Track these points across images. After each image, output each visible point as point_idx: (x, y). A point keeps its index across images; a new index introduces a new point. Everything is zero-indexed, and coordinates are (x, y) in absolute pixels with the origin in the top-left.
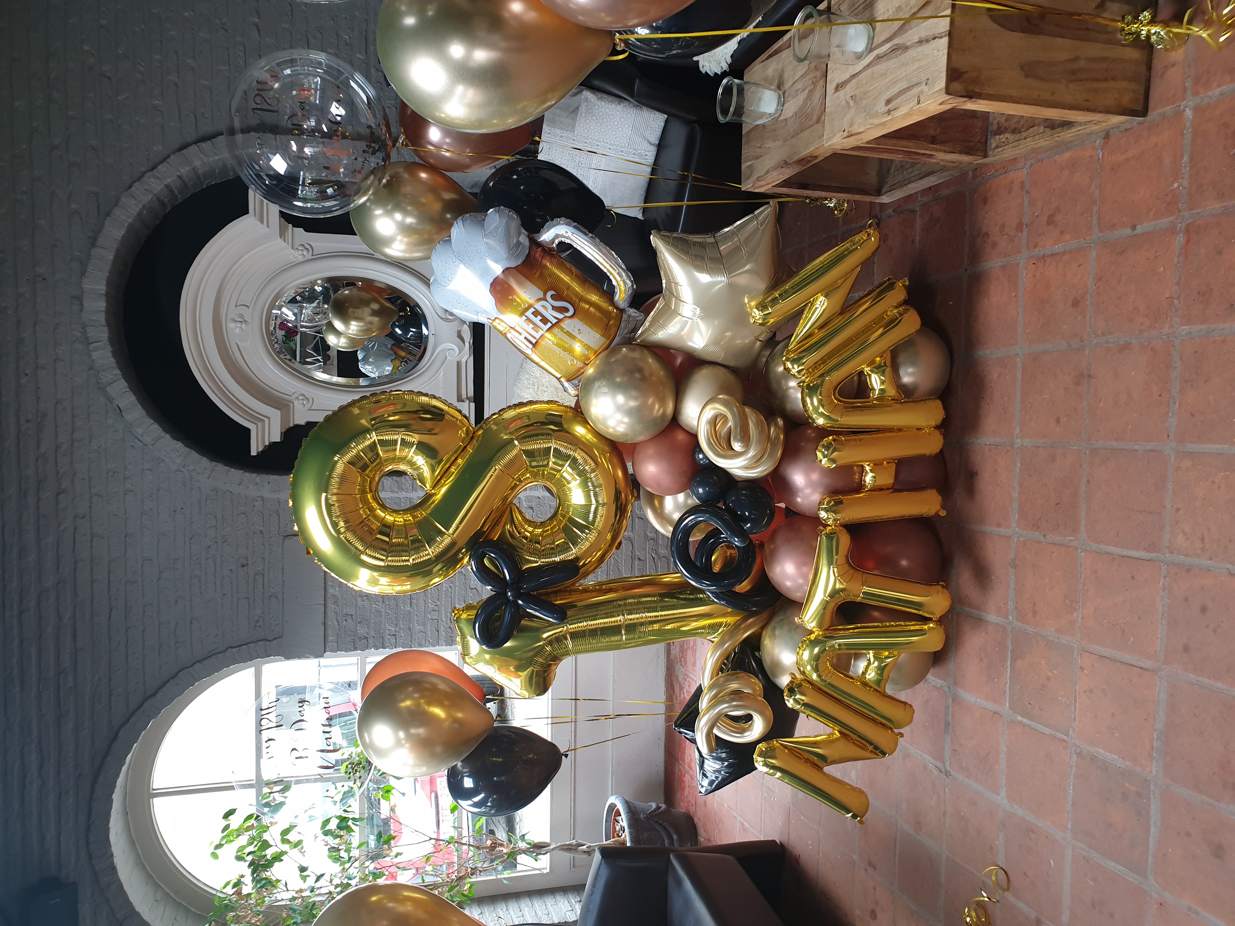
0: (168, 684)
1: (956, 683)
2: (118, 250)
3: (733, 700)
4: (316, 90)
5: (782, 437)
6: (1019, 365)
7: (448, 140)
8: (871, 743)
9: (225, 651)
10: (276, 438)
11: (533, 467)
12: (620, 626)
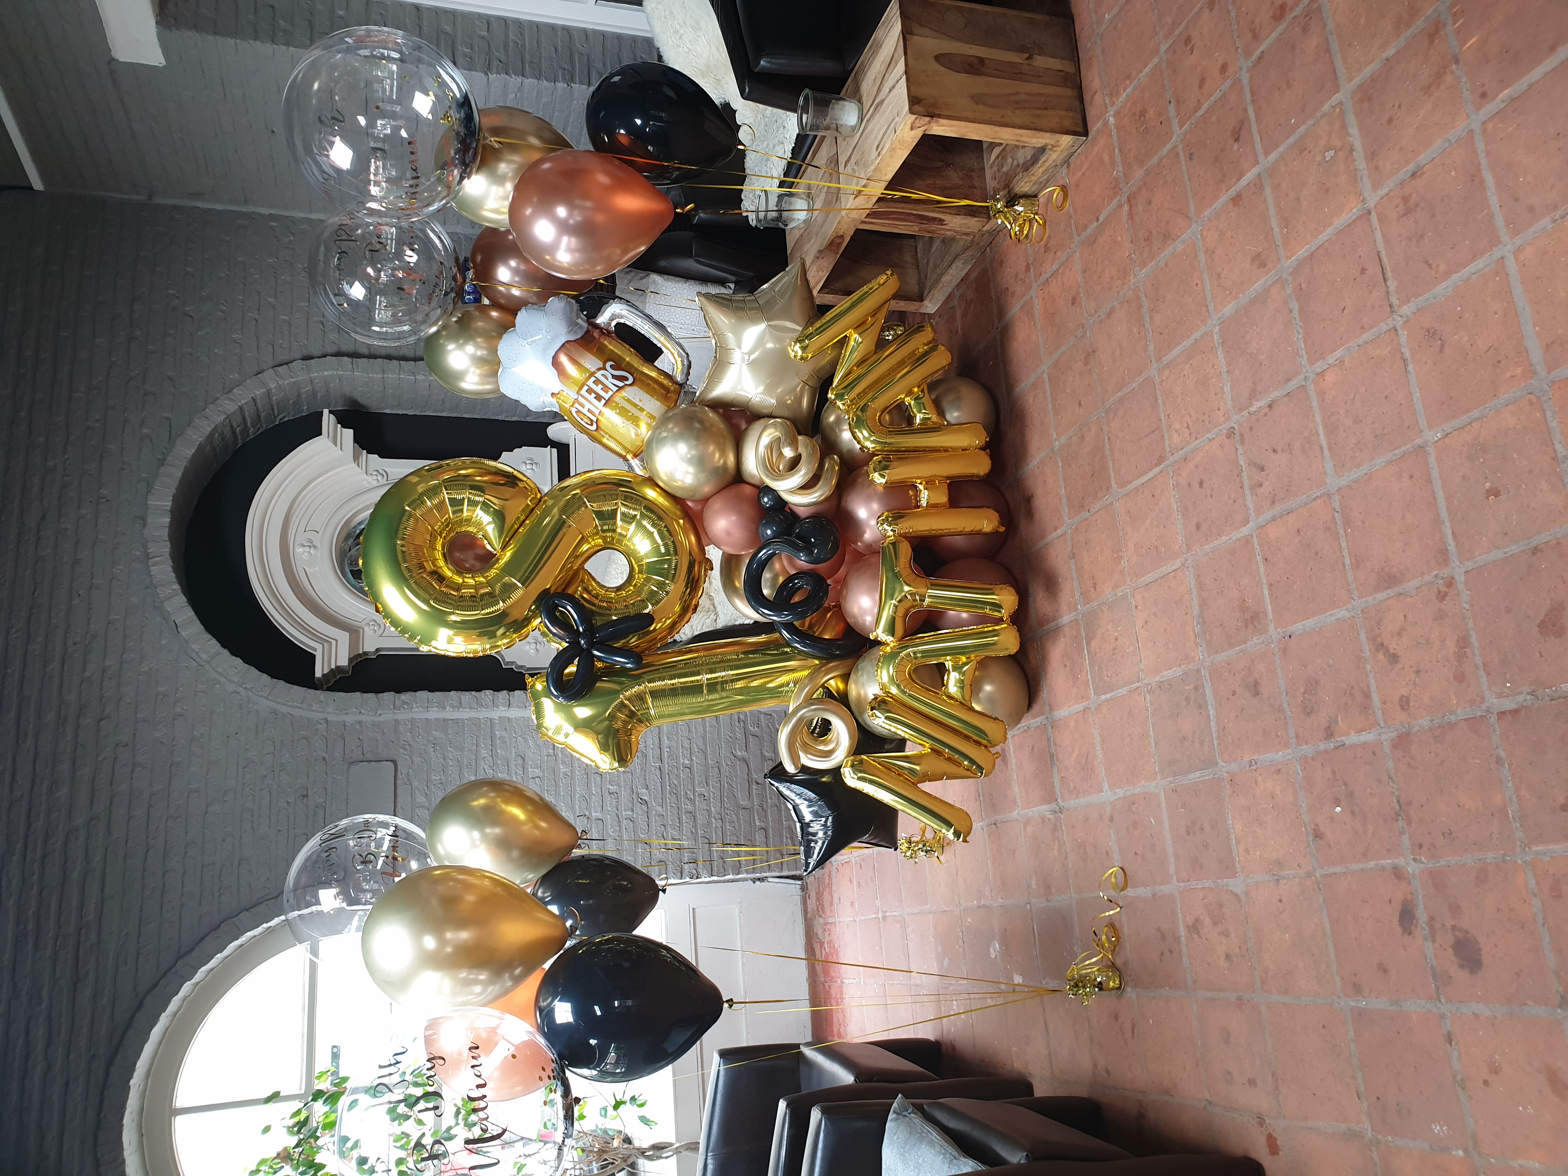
0: (207, 938)
4: (392, 240)
5: (837, 468)
8: (964, 757)
10: (344, 661)
11: (603, 531)
12: (702, 685)
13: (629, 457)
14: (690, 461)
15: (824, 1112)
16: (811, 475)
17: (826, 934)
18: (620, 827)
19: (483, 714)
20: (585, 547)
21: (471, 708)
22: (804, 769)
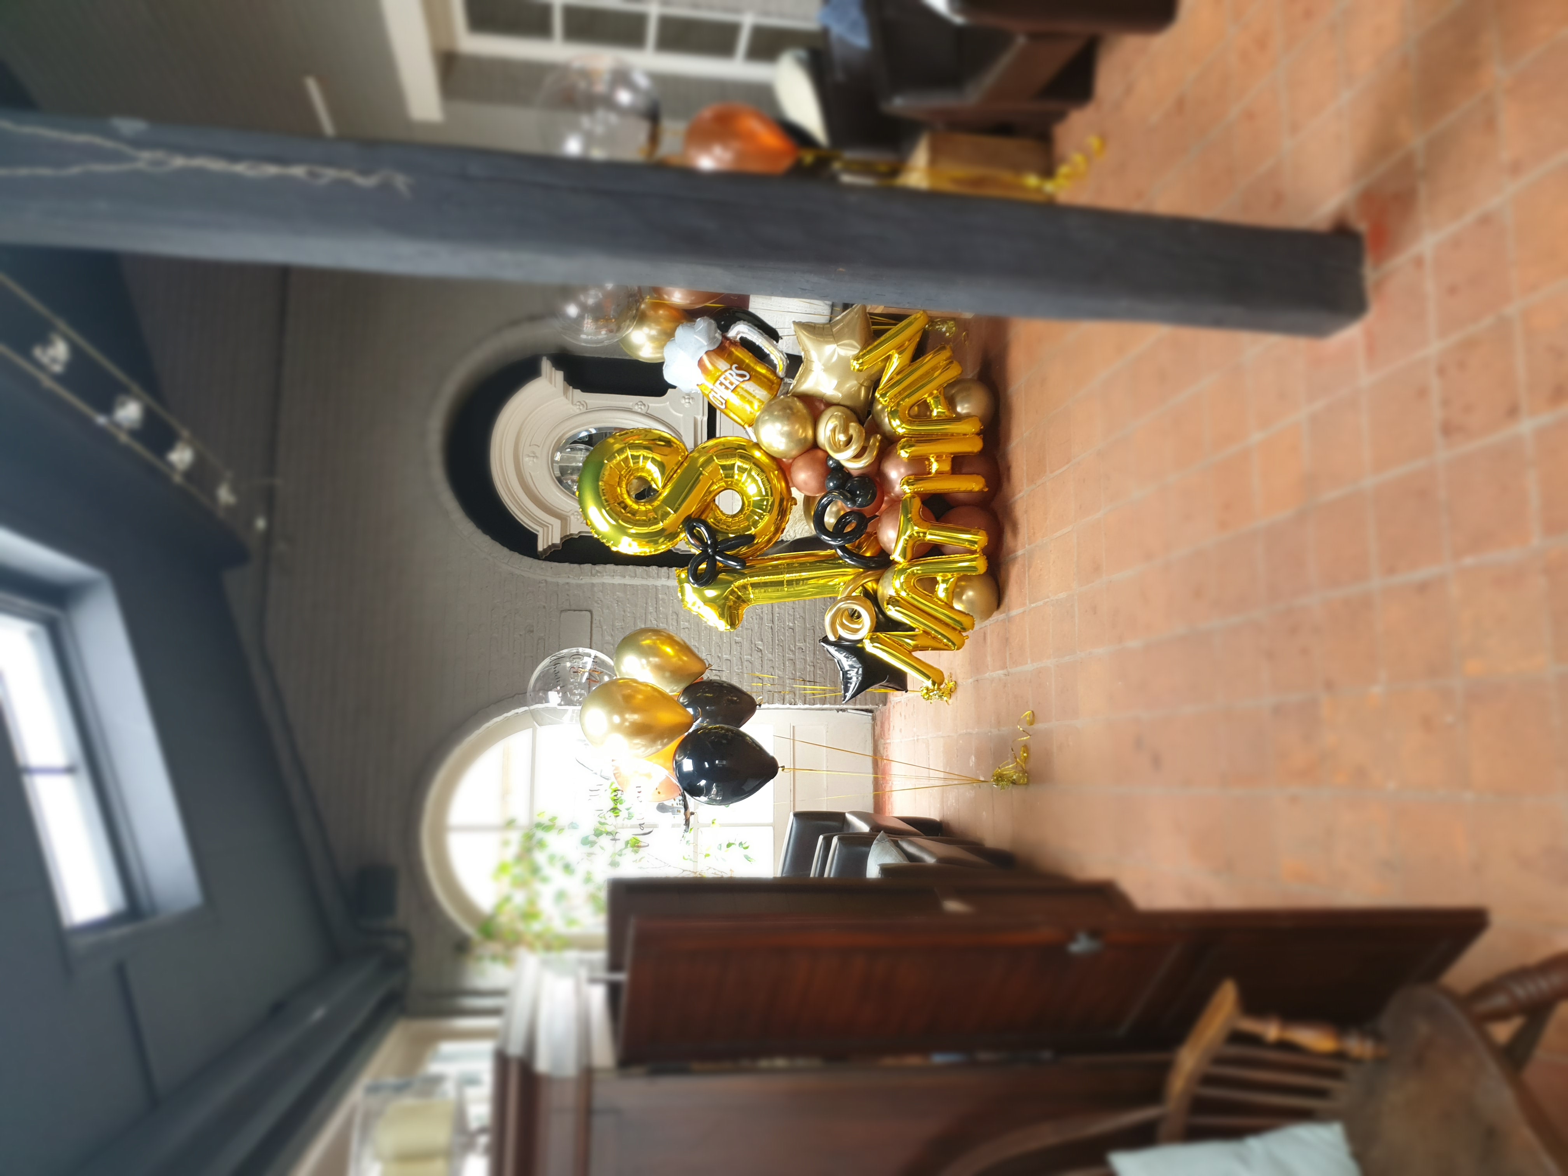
5: (877, 446)
10: (557, 540)
11: (726, 477)
12: (783, 581)
13: (746, 426)
14: (782, 434)
15: (839, 839)
16: (858, 450)
17: (885, 750)
18: (742, 666)
19: (650, 582)
20: (715, 487)
21: (642, 578)
22: (840, 638)
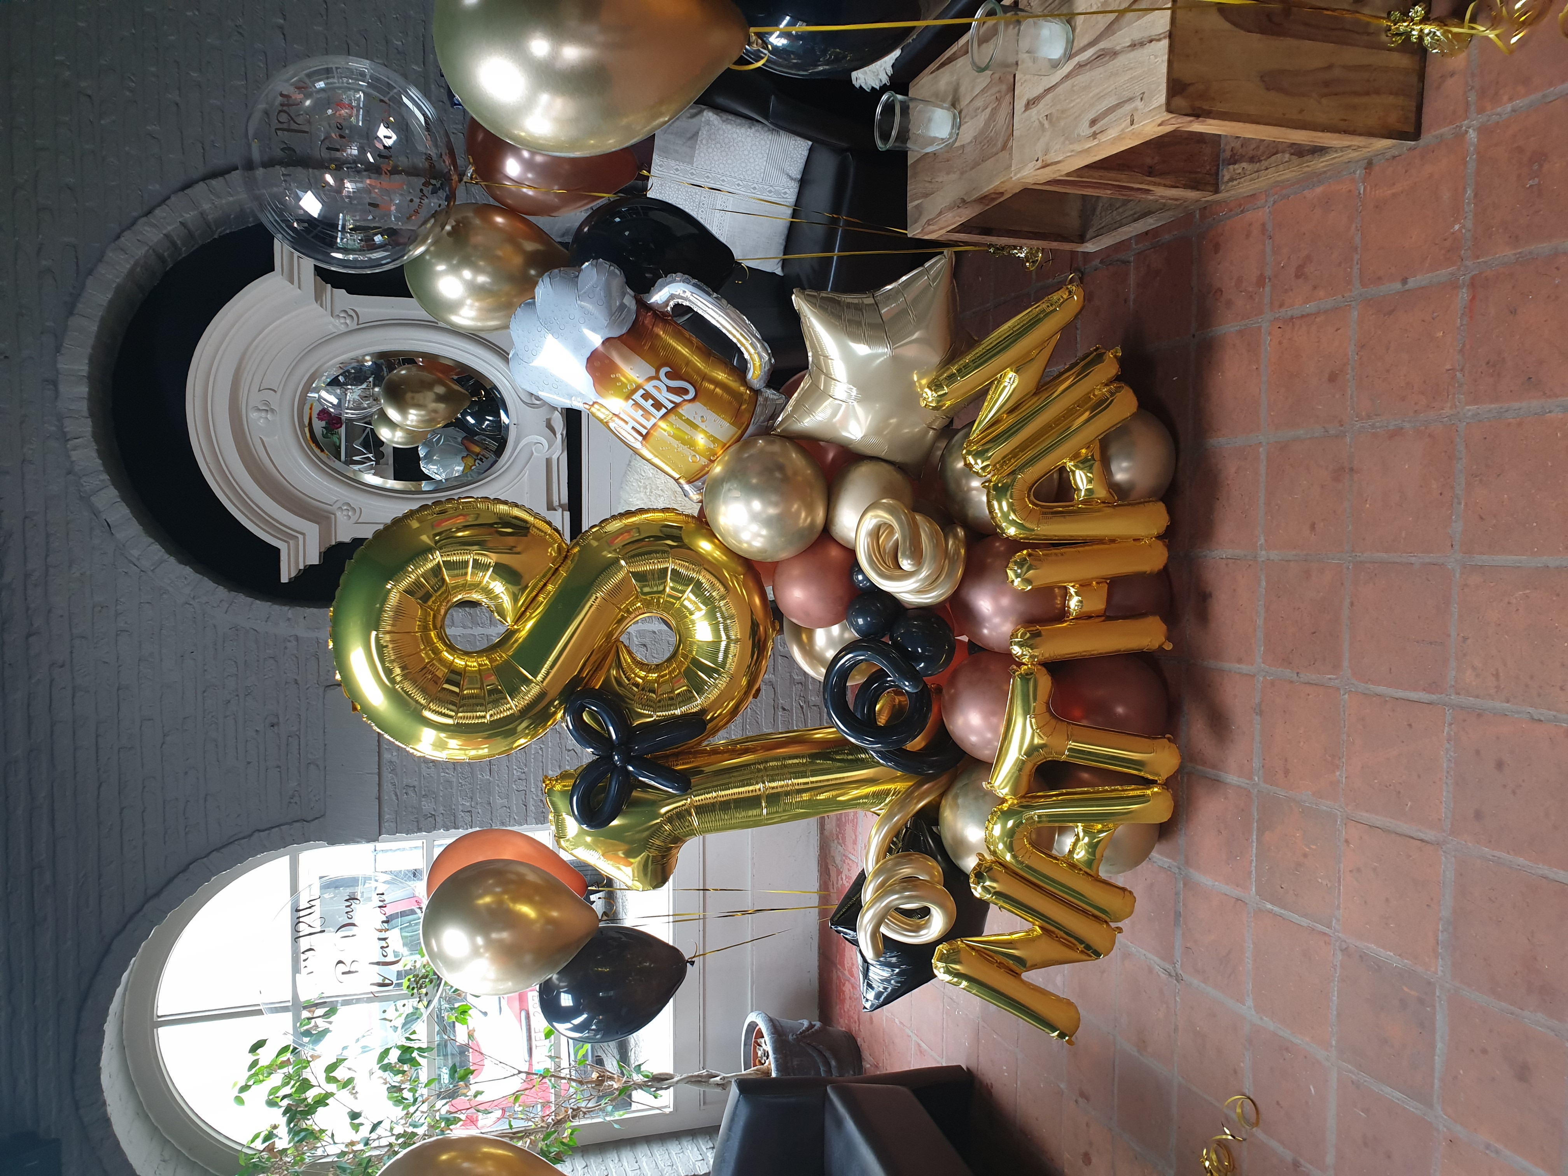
0: (176, 880)
1: (1187, 862)
2: (103, 320)
3: (905, 889)
4: (358, 108)
5: (963, 551)
6: (1263, 457)
7: (530, 175)
8: (1081, 942)
9: (250, 836)
10: (314, 559)
11: (645, 594)
12: (760, 796)
13: (682, 481)
